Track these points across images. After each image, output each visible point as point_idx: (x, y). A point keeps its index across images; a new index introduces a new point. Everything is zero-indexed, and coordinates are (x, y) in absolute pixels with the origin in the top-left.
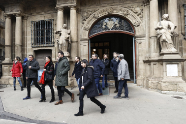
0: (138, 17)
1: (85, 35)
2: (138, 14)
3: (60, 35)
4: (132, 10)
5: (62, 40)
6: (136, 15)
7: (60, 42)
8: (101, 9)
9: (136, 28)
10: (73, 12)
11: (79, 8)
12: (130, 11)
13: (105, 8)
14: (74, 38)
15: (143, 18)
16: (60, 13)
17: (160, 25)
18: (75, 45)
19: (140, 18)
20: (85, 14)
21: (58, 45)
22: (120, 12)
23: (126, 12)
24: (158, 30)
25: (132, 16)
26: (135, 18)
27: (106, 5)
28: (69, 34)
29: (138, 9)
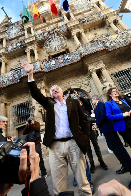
0: (88, 86)
2: (87, 85)
3: (35, 109)
4: (83, 83)
5: (36, 112)
6: (86, 85)
9: (90, 93)
11: (47, 89)
12: (82, 84)
13: (65, 86)
15: (92, 86)
17: (104, 85)
19: (90, 86)
22: (76, 86)
23: (79, 85)
24: (104, 89)
25: (84, 86)
26: (86, 88)
27: (65, 84)
29: (86, 82)
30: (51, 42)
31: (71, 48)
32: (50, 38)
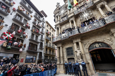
0: (110, 41)
1: (87, 51)
3: (77, 52)
5: (78, 54)
6: (108, 41)
7: (78, 55)
8: (91, 41)
9: (111, 46)
10: (80, 43)
12: (105, 40)
14: (83, 53)
16: (75, 44)
18: (84, 56)
19: (112, 41)
20: (85, 43)
21: (77, 56)
22: (100, 40)
23: (103, 40)
28: (81, 52)
29: (108, 38)
30: (83, 15)
31: (96, 16)
32: (82, 13)
